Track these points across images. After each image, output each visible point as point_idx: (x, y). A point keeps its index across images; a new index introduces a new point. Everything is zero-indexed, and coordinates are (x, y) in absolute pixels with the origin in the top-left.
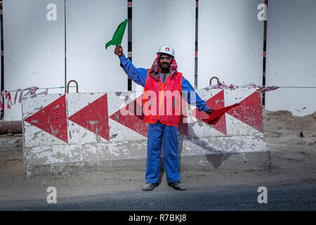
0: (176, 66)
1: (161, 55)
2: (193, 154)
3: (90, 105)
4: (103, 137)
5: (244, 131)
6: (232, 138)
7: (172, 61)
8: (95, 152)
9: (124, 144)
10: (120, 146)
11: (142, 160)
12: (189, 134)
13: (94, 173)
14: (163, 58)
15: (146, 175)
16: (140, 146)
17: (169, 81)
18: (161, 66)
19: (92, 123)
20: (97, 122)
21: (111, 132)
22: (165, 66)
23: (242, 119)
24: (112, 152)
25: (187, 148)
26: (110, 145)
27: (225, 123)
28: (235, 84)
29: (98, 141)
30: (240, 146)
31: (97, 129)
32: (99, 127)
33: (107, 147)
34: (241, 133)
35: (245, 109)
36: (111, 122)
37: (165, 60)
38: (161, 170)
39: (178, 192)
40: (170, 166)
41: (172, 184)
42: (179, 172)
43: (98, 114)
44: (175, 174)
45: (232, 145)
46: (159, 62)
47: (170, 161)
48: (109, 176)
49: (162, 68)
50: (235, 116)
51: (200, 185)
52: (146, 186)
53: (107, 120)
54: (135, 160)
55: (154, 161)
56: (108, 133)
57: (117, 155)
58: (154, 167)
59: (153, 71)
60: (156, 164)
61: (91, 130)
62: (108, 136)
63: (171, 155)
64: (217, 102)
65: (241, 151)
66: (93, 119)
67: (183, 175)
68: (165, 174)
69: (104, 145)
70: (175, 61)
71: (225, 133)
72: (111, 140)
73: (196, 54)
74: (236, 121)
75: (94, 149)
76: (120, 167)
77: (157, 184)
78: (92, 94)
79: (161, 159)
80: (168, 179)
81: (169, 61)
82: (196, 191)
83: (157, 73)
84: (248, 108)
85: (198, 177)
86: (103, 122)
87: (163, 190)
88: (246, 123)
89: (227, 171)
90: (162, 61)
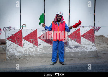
0: (63, 19)
1: (58, 15)
2: (69, 52)
3: (31, 33)
4: (35, 45)
5: (88, 43)
6: (83, 46)
7: (62, 17)
8: (33, 51)
9: (43, 48)
10: (42, 48)
11: (50, 54)
12: (67, 44)
13: (32, 58)
14: (58, 16)
15: (52, 59)
16: (49, 49)
17: (60, 25)
18: (57, 19)
19: (31, 40)
20: (33, 40)
21: (39, 43)
22: (59, 19)
23: (87, 39)
24: (39, 51)
25: (67, 49)
26: (38, 48)
27: (80, 40)
28: (84, 26)
29: (34, 47)
30: (86, 49)
31: (33, 42)
32: (34, 42)
33: (37, 49)
34: (86, 44)
35: (88, 35)
36: (38, 40)
37: (59, 17)
38: (57, 57)
39: (63, 65)
40: (61, 56)
41: (61, 63)
42: (64, 58)
43: (34, 37)
44: (62, 59)
45: (83, 48)
46: (57, 18)
47: (60, 54)
48: (38, 60)
49: (58, 20)
50: (84, 38)
51: (71, 63)
52: (52, 63)
53: (37, 39)
54: (47, 54)
55: (55, 54)
56: (37, 44)
57: (41, 52)
58: (55, 56)
59: (55, 21)
60: (55, 55)
61: (31, 43)
62: (37, 45)
63: (61, 52)
64: (77, 32)
65: (87, 50)
66: (32, 39)
67: (65, 59)
68: (59, 59)
69: (36, 48)
70: (63, 17)
71: (81, 44)
72: (38, 46)
73: (69, 14)
74: (85, 39)
75: (32, 50)
76: (42, 56)
77: (56, 63)
78: (31, 29)
79: (58, 53)
80: (60, 61)
81: (60, 17)
82: (70, 65)
83: (56, 22)
84: (89, 34)
85: (71, 60)
86: (36, 40)
87: (58, 65)
88: (88, 40)
89: (81, 58)
90: (58, 17)
